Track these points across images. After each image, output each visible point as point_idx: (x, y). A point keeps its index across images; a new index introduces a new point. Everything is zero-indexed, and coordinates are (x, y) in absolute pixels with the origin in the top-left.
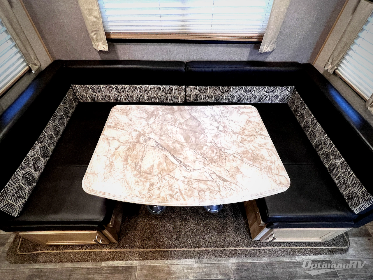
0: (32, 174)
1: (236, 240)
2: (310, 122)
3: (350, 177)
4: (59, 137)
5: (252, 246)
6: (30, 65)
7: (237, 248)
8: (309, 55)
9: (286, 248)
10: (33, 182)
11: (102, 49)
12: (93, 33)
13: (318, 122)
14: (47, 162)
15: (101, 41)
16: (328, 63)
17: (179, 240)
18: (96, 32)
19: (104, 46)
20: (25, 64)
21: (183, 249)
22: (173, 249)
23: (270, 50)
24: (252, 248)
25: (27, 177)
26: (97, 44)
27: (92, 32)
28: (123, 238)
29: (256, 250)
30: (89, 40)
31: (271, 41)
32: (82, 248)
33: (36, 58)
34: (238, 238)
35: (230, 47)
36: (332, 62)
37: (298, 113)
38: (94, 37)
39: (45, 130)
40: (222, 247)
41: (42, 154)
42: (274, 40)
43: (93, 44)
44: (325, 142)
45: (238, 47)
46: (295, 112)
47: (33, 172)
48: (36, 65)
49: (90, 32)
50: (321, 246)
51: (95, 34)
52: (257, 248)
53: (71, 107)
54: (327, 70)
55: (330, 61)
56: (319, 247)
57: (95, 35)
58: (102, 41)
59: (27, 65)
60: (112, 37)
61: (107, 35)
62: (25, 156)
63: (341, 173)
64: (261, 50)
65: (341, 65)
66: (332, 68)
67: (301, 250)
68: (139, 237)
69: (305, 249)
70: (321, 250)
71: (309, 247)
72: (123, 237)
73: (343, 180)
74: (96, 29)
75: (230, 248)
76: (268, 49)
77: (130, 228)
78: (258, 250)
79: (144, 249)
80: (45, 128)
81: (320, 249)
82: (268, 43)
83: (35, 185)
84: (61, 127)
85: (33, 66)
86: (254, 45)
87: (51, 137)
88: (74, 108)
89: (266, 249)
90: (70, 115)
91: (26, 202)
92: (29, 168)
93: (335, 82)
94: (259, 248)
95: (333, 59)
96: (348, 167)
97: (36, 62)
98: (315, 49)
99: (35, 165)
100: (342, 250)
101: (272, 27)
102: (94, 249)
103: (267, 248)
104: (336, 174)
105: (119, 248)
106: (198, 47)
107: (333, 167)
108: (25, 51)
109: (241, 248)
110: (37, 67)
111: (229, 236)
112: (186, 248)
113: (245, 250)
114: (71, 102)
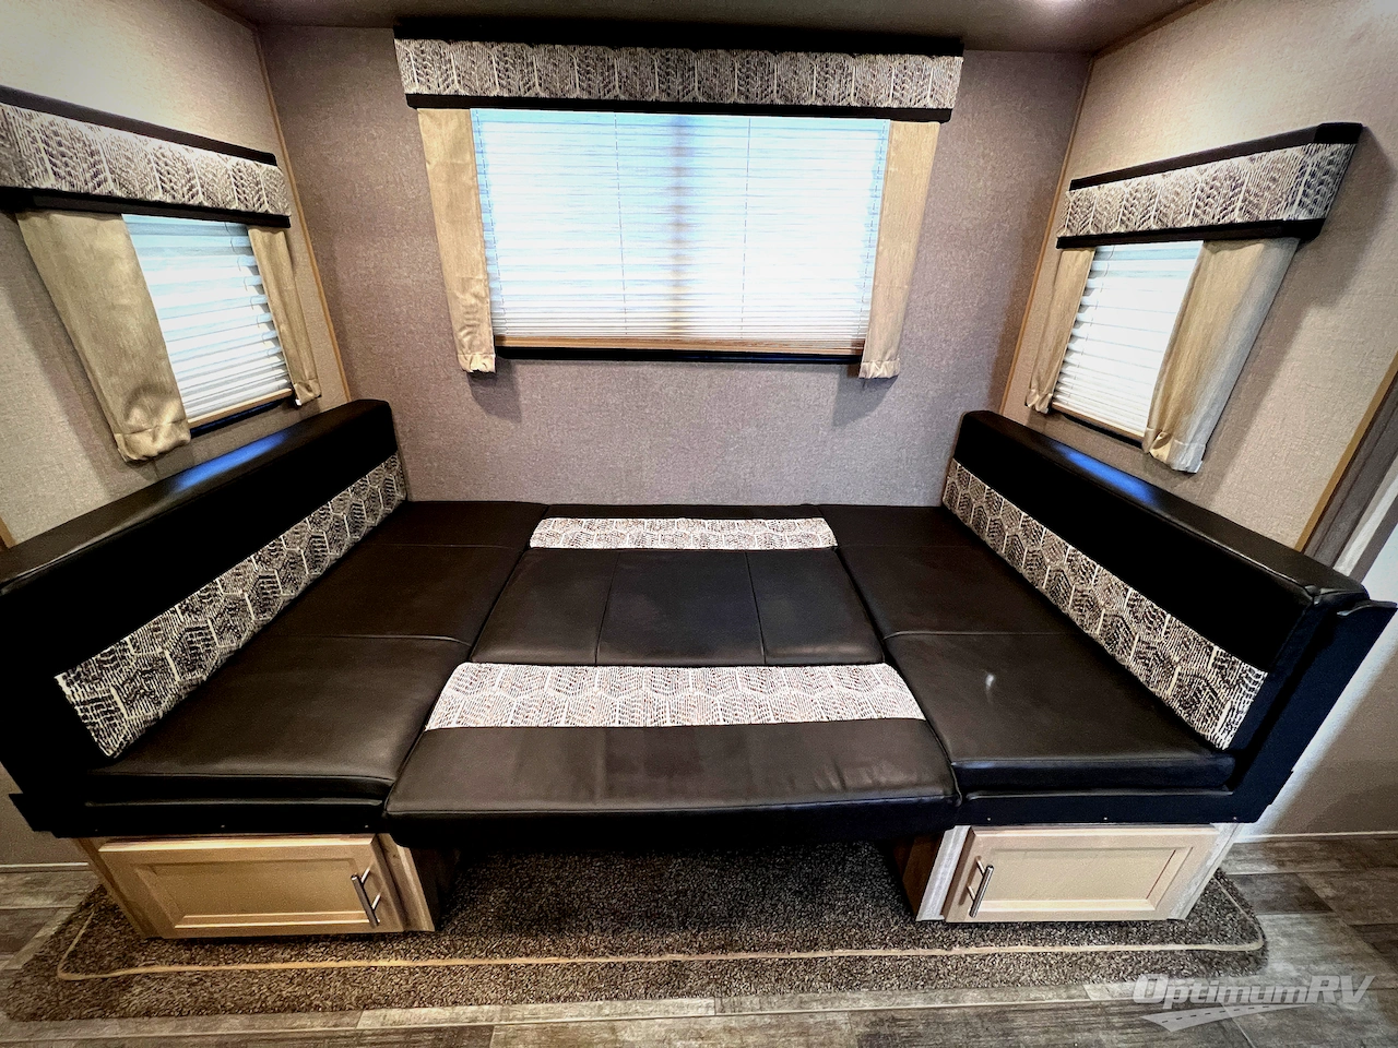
0: (208, 641)
1: (859, 920)
2: (1019, 534)
3: (1166, 633)
4: (318, 573)
5: (916, 943)
6: (295, 386)
7: (864, 953)
8: (985, 391)
9: (1040, 949)
10: (201, 666)
11: (482, 368)
12: (465, 331)
13: (1040, 525)
14: (264, 626)
15: (479, 350)
16: (1030, 392)
17: (658, 921)
18: (473, 328)
19: (487, 361)
20: (285, 381)
21: (668, 957)
22: (634, 959)
23: (886, 375)
24: (921, 952)
25: (191, 642)
26: (469, 357)
27: (461, 330)
28: (457, 915)
29: (933, 960)
30: (454, 348)
31: (885, 353)
32: (303, 955)
33: (314, 376)
34: (863, 914)
35: (790, 369)
36: (1039, 389)
37: (985, 523)
38: (466, 340)
39: (285, 534)
40: (809, 949)
41: (258, 595)
42: (892, 351)
43: (461, 356)
44: (1072, 567)
45: (809, 371)
46: (977, 526)
47: (214, 635)
48: (310, 390)
49: (456, 327)
50: (1162, 942)
51: (468, 334)
52: (938, 952)
53: (371, 511)
54: (1033, 407)
55: (1034, 384)
56: (1158, 948)
57: (469, 337)
58: (484, 350)
59: (290, 385)
60: (508, 343)
61: (498, 339)
62: (210, 579)
63: (1140, 631)
64: (865, 373)
65: (1061, 388)
66: (1043, 399)
67: (1098, 961)
68: (514, 912)
69: (1111, 956)
70: (1169, 959)
71: (1122, 948)
72: (460, 910)
73: (1150, 654)
74: (472, 322)
75: (839, 952)
76: (881, 370)
77: (487, 880)
78: (944, 960)
79: (527, 955)
80: (287, 532)
81: (1166, 952)
82: (879, 357)
83: (205, 678)
84: (331, 548)
85: (304, 390)
86: (845, 366)
87: (295, 562)
88: (379, 517)
89: (971, 956)
90: (364, 530)
91: (157, 719)
92: (208, 618)
93: (1058, 431)
94: (944, 953)
95: (1038, 379)
96: (1152, 606)
97: (311, 383)
98: (994, 376)
99: (227, 616)
100: (1245, 957)
101: (880, 319)
102: (345, 958)
103: (973, 950)
104: (1128, 644)
105: (438, 955)
106: (712, 371)
107: (1114, 625)
108: (292, 352)
109: (880, 952)
110: (311, 395)
111: (833, 907)
112: (678, 952)
113: (896, 959)
114: (373, 497)
